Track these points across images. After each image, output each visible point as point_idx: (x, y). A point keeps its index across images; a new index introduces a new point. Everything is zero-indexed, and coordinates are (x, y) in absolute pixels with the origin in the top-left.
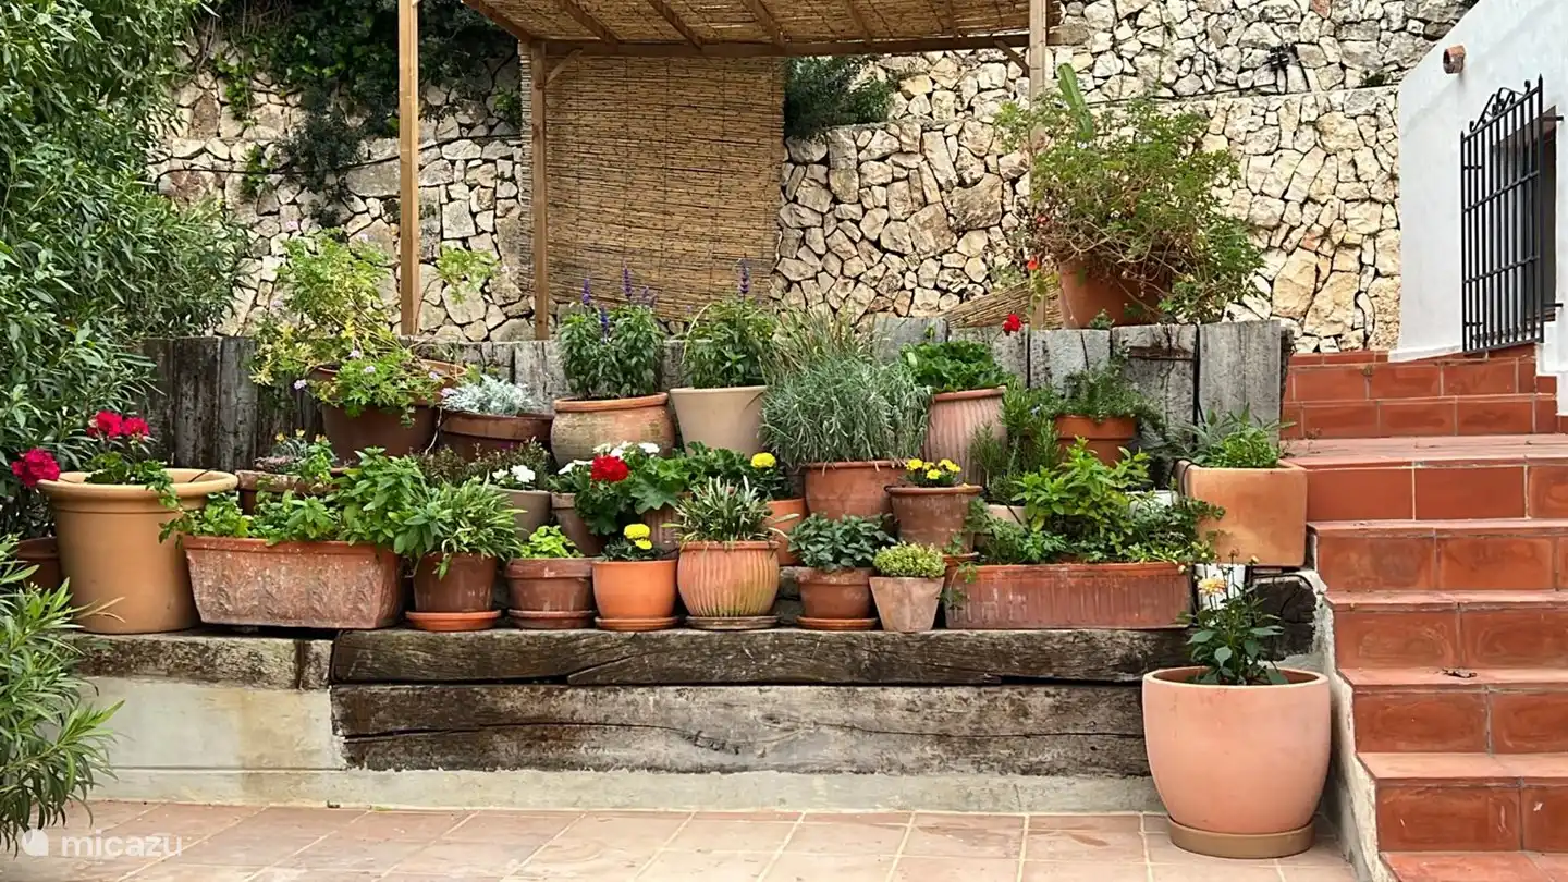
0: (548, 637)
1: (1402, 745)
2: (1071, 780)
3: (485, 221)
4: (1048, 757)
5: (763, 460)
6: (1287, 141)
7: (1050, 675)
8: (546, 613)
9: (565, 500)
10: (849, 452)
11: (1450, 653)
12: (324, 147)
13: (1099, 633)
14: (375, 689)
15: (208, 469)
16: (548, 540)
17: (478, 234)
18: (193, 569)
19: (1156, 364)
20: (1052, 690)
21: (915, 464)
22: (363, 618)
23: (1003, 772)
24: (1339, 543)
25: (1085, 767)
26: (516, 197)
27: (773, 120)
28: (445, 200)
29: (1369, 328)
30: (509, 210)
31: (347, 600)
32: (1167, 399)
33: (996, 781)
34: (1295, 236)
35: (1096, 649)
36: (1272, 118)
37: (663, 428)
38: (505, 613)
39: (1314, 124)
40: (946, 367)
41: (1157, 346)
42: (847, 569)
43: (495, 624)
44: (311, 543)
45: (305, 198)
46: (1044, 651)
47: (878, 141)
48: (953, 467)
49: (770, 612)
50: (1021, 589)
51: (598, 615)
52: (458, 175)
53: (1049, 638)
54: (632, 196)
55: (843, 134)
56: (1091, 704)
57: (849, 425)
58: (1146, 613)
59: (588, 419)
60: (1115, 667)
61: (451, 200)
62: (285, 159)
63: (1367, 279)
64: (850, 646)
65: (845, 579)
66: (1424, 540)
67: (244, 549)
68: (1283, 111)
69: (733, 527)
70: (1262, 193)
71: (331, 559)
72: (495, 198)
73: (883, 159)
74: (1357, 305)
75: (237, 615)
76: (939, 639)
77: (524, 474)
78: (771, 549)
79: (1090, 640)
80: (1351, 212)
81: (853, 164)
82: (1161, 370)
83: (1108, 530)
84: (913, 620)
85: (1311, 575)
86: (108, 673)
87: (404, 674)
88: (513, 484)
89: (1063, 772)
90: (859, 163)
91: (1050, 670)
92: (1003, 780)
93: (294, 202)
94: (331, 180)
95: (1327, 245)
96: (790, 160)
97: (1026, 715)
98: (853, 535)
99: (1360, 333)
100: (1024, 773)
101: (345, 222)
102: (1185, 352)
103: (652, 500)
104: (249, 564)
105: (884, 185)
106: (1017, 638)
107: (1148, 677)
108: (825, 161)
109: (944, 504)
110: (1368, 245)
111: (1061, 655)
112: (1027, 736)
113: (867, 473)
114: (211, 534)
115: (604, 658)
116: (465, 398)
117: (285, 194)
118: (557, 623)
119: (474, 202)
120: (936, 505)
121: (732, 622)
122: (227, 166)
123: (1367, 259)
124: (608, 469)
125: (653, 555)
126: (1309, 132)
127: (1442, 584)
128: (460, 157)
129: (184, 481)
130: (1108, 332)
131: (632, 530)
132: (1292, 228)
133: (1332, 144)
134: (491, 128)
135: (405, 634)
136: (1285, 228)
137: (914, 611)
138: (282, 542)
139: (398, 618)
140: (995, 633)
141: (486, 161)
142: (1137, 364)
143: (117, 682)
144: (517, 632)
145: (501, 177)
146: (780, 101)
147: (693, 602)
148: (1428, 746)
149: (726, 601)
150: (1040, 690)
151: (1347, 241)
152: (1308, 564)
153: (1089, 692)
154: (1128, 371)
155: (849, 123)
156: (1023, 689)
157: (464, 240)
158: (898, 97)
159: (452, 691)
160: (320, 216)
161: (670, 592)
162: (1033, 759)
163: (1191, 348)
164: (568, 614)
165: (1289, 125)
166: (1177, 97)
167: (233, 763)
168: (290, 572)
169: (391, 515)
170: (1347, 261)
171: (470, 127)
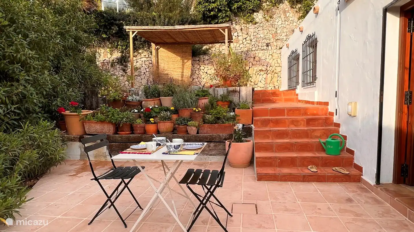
0: (138, 136)
1: (262, 151)
2: (216, 156)
3: (148, 70)
4: (213, 153)
5: (172, 108)
6: (267, 57)
7: (213, 141)
8: (138, 132)
9: (142, 115)
10: (184, 107)
11: (271, 137)
12: (123, 59)
13: (221, 134)
14: (113, 143)
15: (89, 110)
16: (139, 121)
17: (146, 72)
18: (85, 126)
19: (234, 93)
20: (214, 143)
21: (195, 109)
22: (111, 133)
23: (207, 155)
24: (257, 121)
25: (219, 154)
26: (152, 66)
27: (190, 54)
28: (141, 67)
29: (279, 85)
30: (151, 68)
31: (108, 130)
32: (235, 99)
33: (205, 156)
34: (268, 72)
35: (220, 137)
36: (265, 54)
37: (159, 103)
38: (133, 132)
39: (271, 55)
40: (200, 94)
41: (234, 90)
42: (183, 125)
43: (131, 134)
44: (102, 122)
45: (121, 67)
46: (212, 137)
47: (207, 57)
48: (200, 110)
49: (172, 132)
50: (210, 128)
51: (146, 132)
52: (143, 63)
53: (214, 135)
54: (169, 66)
55: (201, 56)
56: (220, 145)
57: (184, 103)
58: (228, 131)
59: (147, 102)
60: (223, 140)
61: (142, 67)
62: (117, 61)
63: (279, 78)
64: (184, 137)
65: (183, 127)
66: (269, 120)
67: (92, 123)
68: (267, 53)
69: (165, 119)
70: (264, 65)
71: (105, 124)
72: (149, 66)
73: (207, 60)
74: (277, 82)
75: (92, 132)
76: (197, 136)
77: (136, 111)
78: (172, 122)
79: (219, 135)
80: (276, 68)
81: (203, 61)
82: (234, 94)
83: (223, 119)
84: (193, 133)
85: (252, 125)
86: (73, 141)
87: (117, 141)
88: (134, 112)
89: (215, 155)
90: (204, 61)
91: (214, 140)
92: (207, 156)
93: (119, 67)
94: (124, 64)
95: (273, 73)
96: (193, 60)
97: (210, 147)
98: (184, 119)
99: (278, 86)
100: (210, 155)
101: (127, 70)
102: (238, 91)
103: (154, 115)
104: (93, 125)
105: (208, 64)
106: (209, 135)
107: (226, 141)
108: (198, 60)
109: (198, 115)
110: (279, 73)
111: (215, 138)
112: (210, 150)
113: (188, 110)
114: (87, 120)
115: (146, 139)
116: (130, 98)
117: (118, 66)
118: (139, 133)
119: (146, 67)
120: (197, 115)
121: (166, 133)
122: (109, 62)
123: (279, 75)
124: (148, 109)
125: (154, 123)
126: (271, 56)
127: (272, 127)
128: (144, 60)
129: (85, 112)
130: (226, 88)
131: (151, 119)
132: (268, 71)
133: (274, 58)
134: (149, 56)
135: (117, 135)
136: (267, 71)
137: (193, 132)
138: (98, 121)
139: (116, 133)
140: (206, 135)
141: (147, 61)
142: (231, 93)
143: (75, 142)
144: (134, 135)
145: (150, 63)
146: (191, 51)
147: (160, 130)
148: (265, 151)
149: (165, 130)
150: (212, 143)
151: (276, 72)
152: (252, 124)
153: (219, 143)
154: (230, 94)
155: (202, 54)
156: (209, 143)
157: (144, 73)
158: (210, 51)
159: (124, 144)
160: (123, 69)
161: (157, 129)
162: (211, 153)
163: (239, 91)
164: (141, 132)
165: (268, 55)
166: (252, 51)
167: (92, 155)
168: (99, 126)
169: (112, 117)
170: (276, 75)
171: (145, 56)
